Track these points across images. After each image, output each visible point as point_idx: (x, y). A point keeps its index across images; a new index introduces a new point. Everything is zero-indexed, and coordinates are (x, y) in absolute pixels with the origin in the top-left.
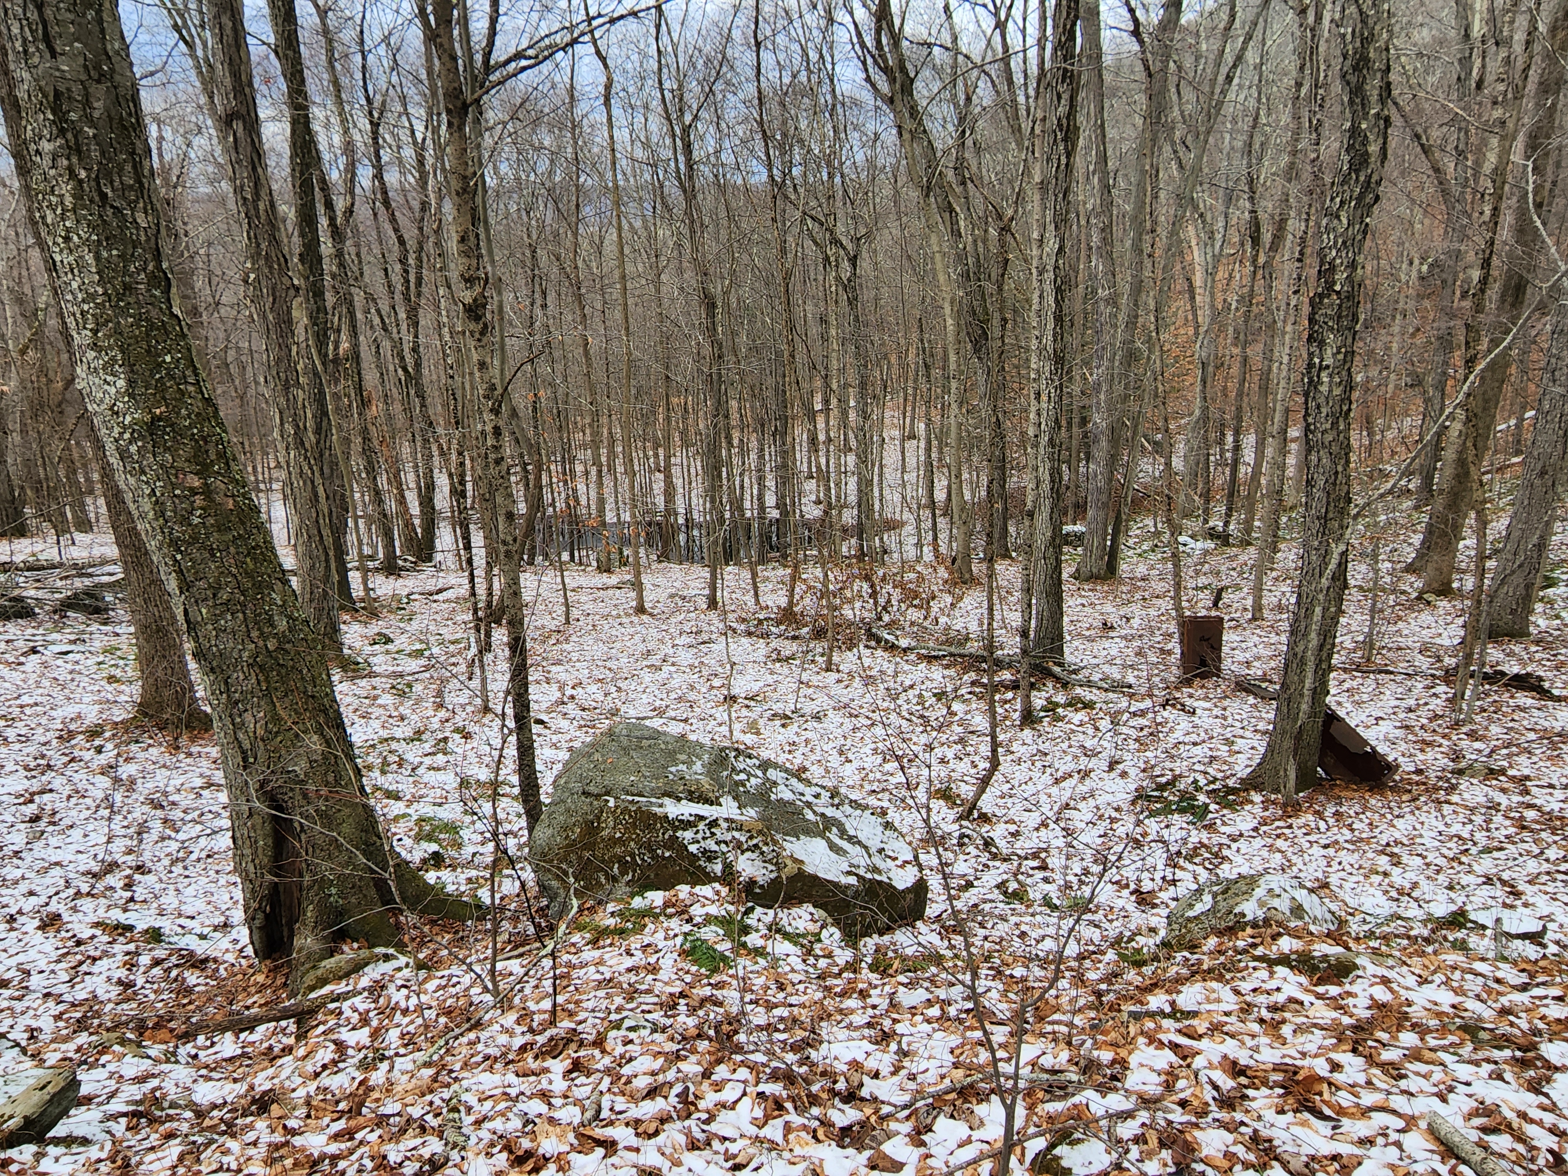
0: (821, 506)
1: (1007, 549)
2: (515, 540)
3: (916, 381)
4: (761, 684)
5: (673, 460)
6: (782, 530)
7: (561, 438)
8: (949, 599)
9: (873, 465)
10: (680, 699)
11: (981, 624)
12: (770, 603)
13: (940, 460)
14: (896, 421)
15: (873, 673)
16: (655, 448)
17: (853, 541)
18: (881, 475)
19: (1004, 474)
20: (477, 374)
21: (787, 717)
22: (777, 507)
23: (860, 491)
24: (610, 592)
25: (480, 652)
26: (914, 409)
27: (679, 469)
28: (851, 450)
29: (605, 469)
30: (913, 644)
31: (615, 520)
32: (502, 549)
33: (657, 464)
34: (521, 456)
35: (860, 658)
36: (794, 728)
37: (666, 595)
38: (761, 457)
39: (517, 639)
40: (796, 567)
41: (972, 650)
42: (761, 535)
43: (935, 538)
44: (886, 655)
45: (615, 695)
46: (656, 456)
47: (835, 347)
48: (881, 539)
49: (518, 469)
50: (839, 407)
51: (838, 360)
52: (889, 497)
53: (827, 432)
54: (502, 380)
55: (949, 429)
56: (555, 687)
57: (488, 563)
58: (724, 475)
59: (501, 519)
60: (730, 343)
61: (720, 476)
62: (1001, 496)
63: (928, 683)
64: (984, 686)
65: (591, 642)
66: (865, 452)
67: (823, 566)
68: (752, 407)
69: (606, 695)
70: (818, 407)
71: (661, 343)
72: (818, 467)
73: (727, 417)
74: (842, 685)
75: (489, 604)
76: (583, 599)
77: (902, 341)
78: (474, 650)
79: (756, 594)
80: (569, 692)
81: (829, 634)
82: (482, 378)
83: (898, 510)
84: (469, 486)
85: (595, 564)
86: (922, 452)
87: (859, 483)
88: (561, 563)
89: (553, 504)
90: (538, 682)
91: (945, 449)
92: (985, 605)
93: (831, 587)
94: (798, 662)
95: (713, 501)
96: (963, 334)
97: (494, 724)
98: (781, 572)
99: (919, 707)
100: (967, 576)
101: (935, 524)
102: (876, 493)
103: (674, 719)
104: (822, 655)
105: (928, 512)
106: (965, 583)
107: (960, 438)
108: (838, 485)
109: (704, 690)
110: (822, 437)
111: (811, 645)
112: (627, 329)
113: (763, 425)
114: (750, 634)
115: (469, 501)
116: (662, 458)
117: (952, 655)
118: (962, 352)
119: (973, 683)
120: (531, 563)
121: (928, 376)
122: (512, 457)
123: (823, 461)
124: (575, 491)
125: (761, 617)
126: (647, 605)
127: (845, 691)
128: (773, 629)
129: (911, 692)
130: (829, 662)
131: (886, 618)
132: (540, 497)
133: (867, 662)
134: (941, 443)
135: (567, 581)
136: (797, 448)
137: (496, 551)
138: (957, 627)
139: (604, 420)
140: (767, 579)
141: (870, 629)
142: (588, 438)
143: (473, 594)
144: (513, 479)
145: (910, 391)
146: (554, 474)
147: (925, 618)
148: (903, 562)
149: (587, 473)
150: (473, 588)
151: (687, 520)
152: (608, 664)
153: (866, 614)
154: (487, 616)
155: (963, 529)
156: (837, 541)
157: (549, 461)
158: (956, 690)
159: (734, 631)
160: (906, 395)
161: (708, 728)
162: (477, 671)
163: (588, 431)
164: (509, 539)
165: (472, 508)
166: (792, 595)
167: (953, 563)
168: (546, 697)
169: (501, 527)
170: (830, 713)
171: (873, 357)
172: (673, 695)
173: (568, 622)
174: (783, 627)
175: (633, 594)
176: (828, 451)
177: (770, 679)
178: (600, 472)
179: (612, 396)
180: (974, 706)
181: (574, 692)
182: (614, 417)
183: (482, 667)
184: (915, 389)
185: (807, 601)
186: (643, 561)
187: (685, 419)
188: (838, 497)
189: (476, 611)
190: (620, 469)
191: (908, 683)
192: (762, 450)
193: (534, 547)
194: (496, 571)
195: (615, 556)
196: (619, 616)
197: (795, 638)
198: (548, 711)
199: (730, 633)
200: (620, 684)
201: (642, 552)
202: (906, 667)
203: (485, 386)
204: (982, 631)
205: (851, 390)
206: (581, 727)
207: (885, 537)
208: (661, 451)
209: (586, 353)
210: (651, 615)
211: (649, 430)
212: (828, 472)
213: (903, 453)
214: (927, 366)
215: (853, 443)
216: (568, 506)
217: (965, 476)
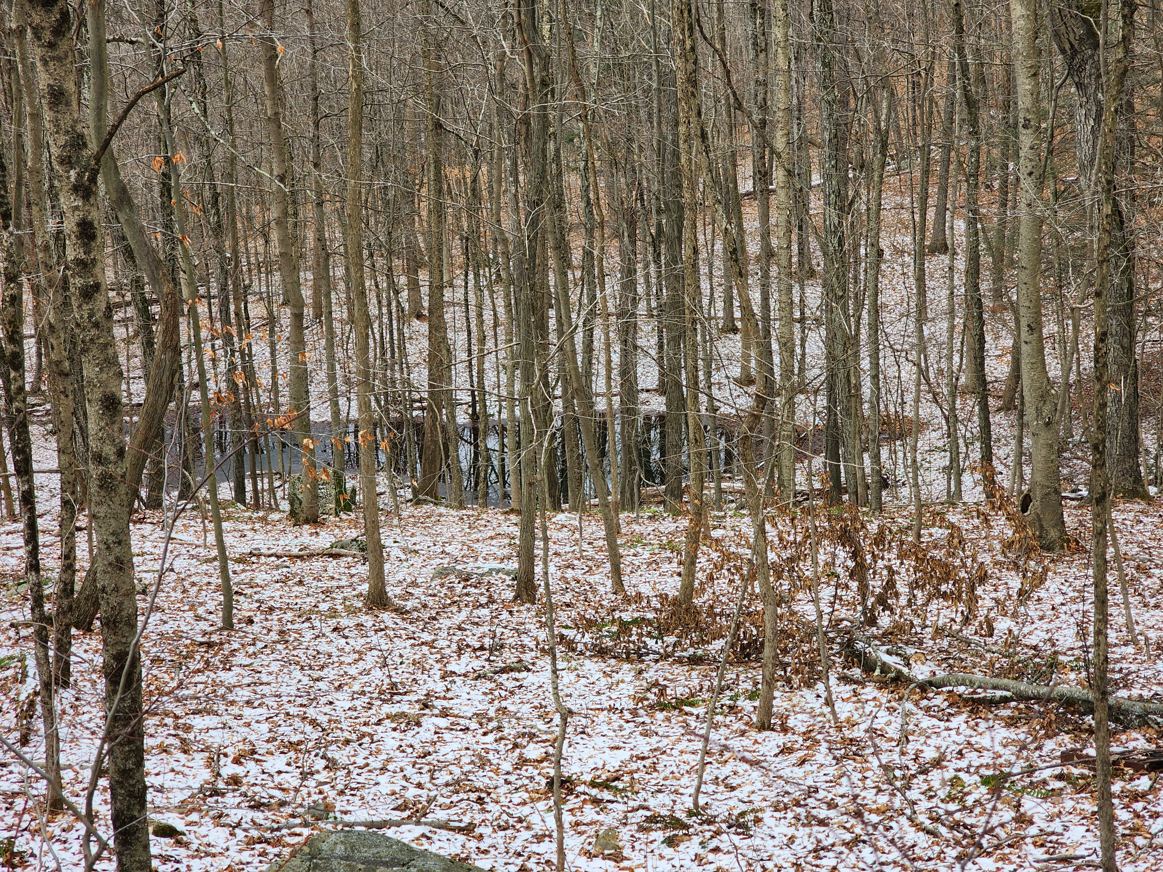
0: (752, 389)
1: (1138, 479)
2: (121, 453)
3: (948, 132)
4: (624, 755)
5: (448, 294)
6: (672, 438)
7: (220, 250)
8: (1015, 583)
9: (859, 306)
10: (456, 786)
11: (1082, 634)
12: (646, 590)
13: (998, 294)
14: (906, 215)
15: (858, 733)
16: (413, 269)
17: (818, 461)
18: (875, 326)
19: (1130, 324)
20: (47, 115)
21: (675, 823)
22: (662, 390)
23: (831, 357)
24: (317, 564)
25: (46, 685)
26: (943, 191)
27: (459, 312)
28: (812, 274)
29: (308, 312)
30: (941, 674)
31: (328, 417)
32: (95, 471)
33: (414, 300)
34: (137, 284)
35: (829, 702)
36: (692, 847)
37: (429, 571)
38: (629, 285)
39: (120, 657)
40: (699, 514)
41: (1064, 688)
42: (627, 449)
43: (987, 456)
44: (884, 696)
45: (323, 776)
46: (414, 286)
47: (782, 62)
48: (876, 458)
49: (131, 311)
50: (788, 186)
51: (788, 90)
52: (892, 372)
53: (766, 235)
54: (98, 129)
55: (1016, 230)
56: (200, 759)
57: (65, 503)
58: (552, 323)
59: (93, 410)
60: (566, 56)
61: (542, 327)
62: (1123, 368)
63: (972, 757)
64: (1088, 762)
65: (275, 667)
66: (841, 277)
67: (755, 512)
68: (610, 187)
69: (304, 776)
70: (746, 186)
71: (426, 55)
72: (746, 308)
73: (559, 206)
74: (794, 757)
75: (67, 588)
76: (260, 578)
77: (920, 51)
78: (32, 683)
79: (617, 573)
80: (228, 769)
81: (767, 652)
82: (56, 123)
83: (909, 398)
84: (30, 347)
85: (285, 506)
86: (959, 280)
87: (830, 342)
88: (217, 504)
89: (201, 385)
90: (165, 750)
91: (1009, 273)
92: (1090, 595)
93: (772, 556)
94: (700, 710)
95: (527, 378)
96: (1045, 38)
97: (72, 836)
98: (668, 525)
99: (952, 807)
100: (1054, 534)
101: (986, 426)
102: (865, 364)
103: (445, 826)
104: (752, 696)
105: (971, 401)
106: (1049, 548)
107: (1038, 250)
108: (787, 346)
109: (506, 766)
110: (753, 248)
111: (730, 676)
112: (356, 26)
113: (632, 224)
114: (601, 653)
115: (29, 377)
116: (425, 290)
117: (1021, 697)
118: (1044, 72)
119: (1067, 757)
120: (155, 503)
121: (974, 122)
122: (119, 288)
123: (756, 296)
124: (247, 356)
125: (626, 617)
126: (392, 591)
127: (799, 772)
128: (651, 643)
129: (935, 776)
130: (767, 710)
131: (885, 620)
132: (176, 369)
133: (844, 710)
134: (998, 258)
135: (229, 540)
136: (704, 269)
137: (82, 478)
138: (1033, 640)
139: (308, 212)
140: (639, 540)
141: (849, 644)
142: (275, 248)
143: (34, 566)
144: (119, 332)
145: (936, 154)
146: (204, 321)
147: (966, 621)
148: (920, 506)
149: (271, 321)
150: (34, 553)
151: (474, 417)
152: (311, 712)
153: (843, 613)
154: (61, 612)
155: (1045, 437)
156: (786, 462)
157: (194, 294)
158: (1030, 770)
159: (570, 645)
160: (927, 160)
161: (516, 845)
162: (39, 725)
163: (275, 236)
164: (109, 450)
165: (36, 391)
166: (691, 574)
167: (1024, 509)
168: (180, 782)
169: (92, 427)
170: (767, 816)
171: (859, 85)
172: (443, 777)
173: (228, 625)
174: (671, 639)
175: (363, 570)
176: (766, 275)
177: (643, 746)
178: (298, 317)
179: (326, 163)
180: (1069, 804)
181: (239, 770)
182: (328, 208)
183: (49, 716)
184: (947, 149)
185: (722, 585)
186: (385, 501)
187: (473, 210)
188: (787, 373)
189: (38, 601)
190: (340, 313)
191: (929, 754)
192: (629, 272)
193: (160, 473)
194: (82, 521)
195: (328, 491)
196: (333, 613)
197: (695, 661)
198: (184, 809)
199: (560, 649)
200: (333, 752)
201: (382, 482)
202: (926, 722)
203: (62, 139)
204: (1085, 649)
205: (813, 152)
206: (251, 842)
207: (884, 454)
208: (423, 276)
209: (273, 76)
210: (400, 611)
211: (401, 234)
212: (766, 318)
213: (921, 279)
214: (971, 103)
215: (818, 260)
216: (233, 387)
217: (1050, 328)
